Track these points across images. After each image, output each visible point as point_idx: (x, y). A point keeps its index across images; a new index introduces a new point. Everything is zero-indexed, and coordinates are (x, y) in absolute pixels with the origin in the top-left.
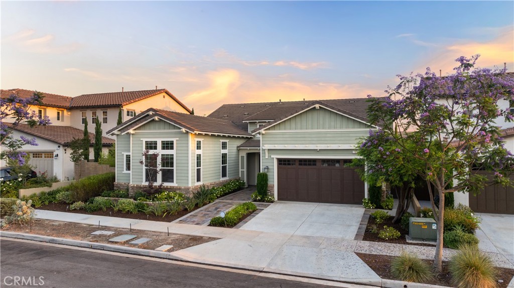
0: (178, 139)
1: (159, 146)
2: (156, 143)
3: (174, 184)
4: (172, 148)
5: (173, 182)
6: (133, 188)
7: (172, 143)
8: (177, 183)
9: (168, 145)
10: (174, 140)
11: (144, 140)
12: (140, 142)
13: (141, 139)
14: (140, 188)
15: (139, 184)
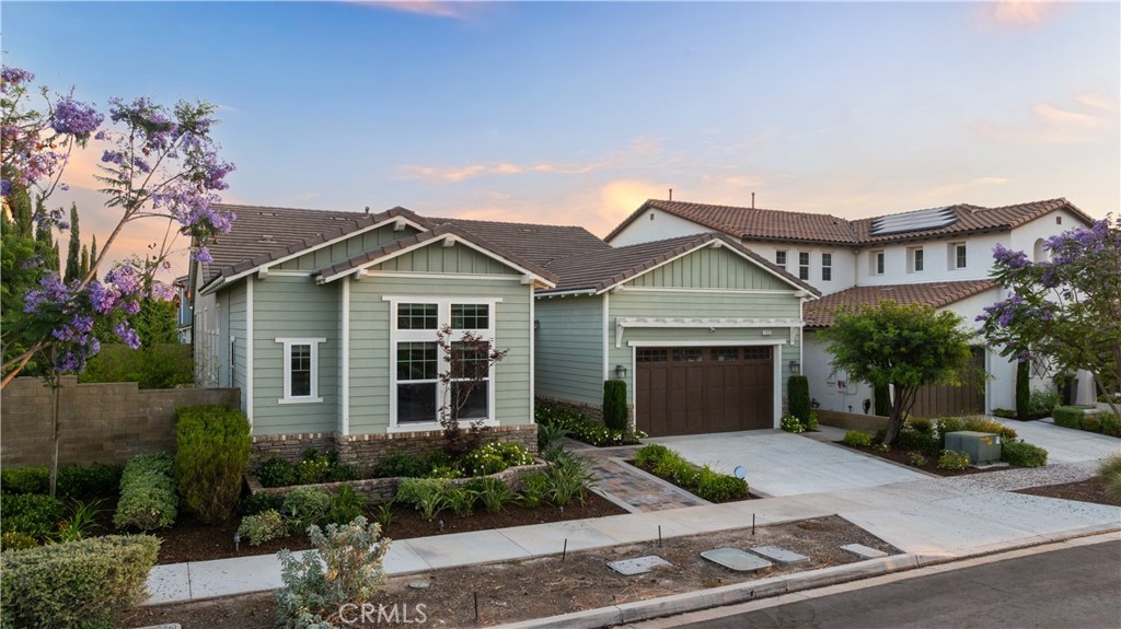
0: (501, 300)
1: (444, 317)
2: (433, 310)
3: (492, 421)
4: (484, 324)
5: (486, 415)
6: (357, 446)
7: (484, 310)
8: (497, 418)
9: (472, 317)
10: (491, 302)
11: (396, 301)
12: (380, 307)
13: (384, 298)
14: (384, 442)
15: (378, 431)
